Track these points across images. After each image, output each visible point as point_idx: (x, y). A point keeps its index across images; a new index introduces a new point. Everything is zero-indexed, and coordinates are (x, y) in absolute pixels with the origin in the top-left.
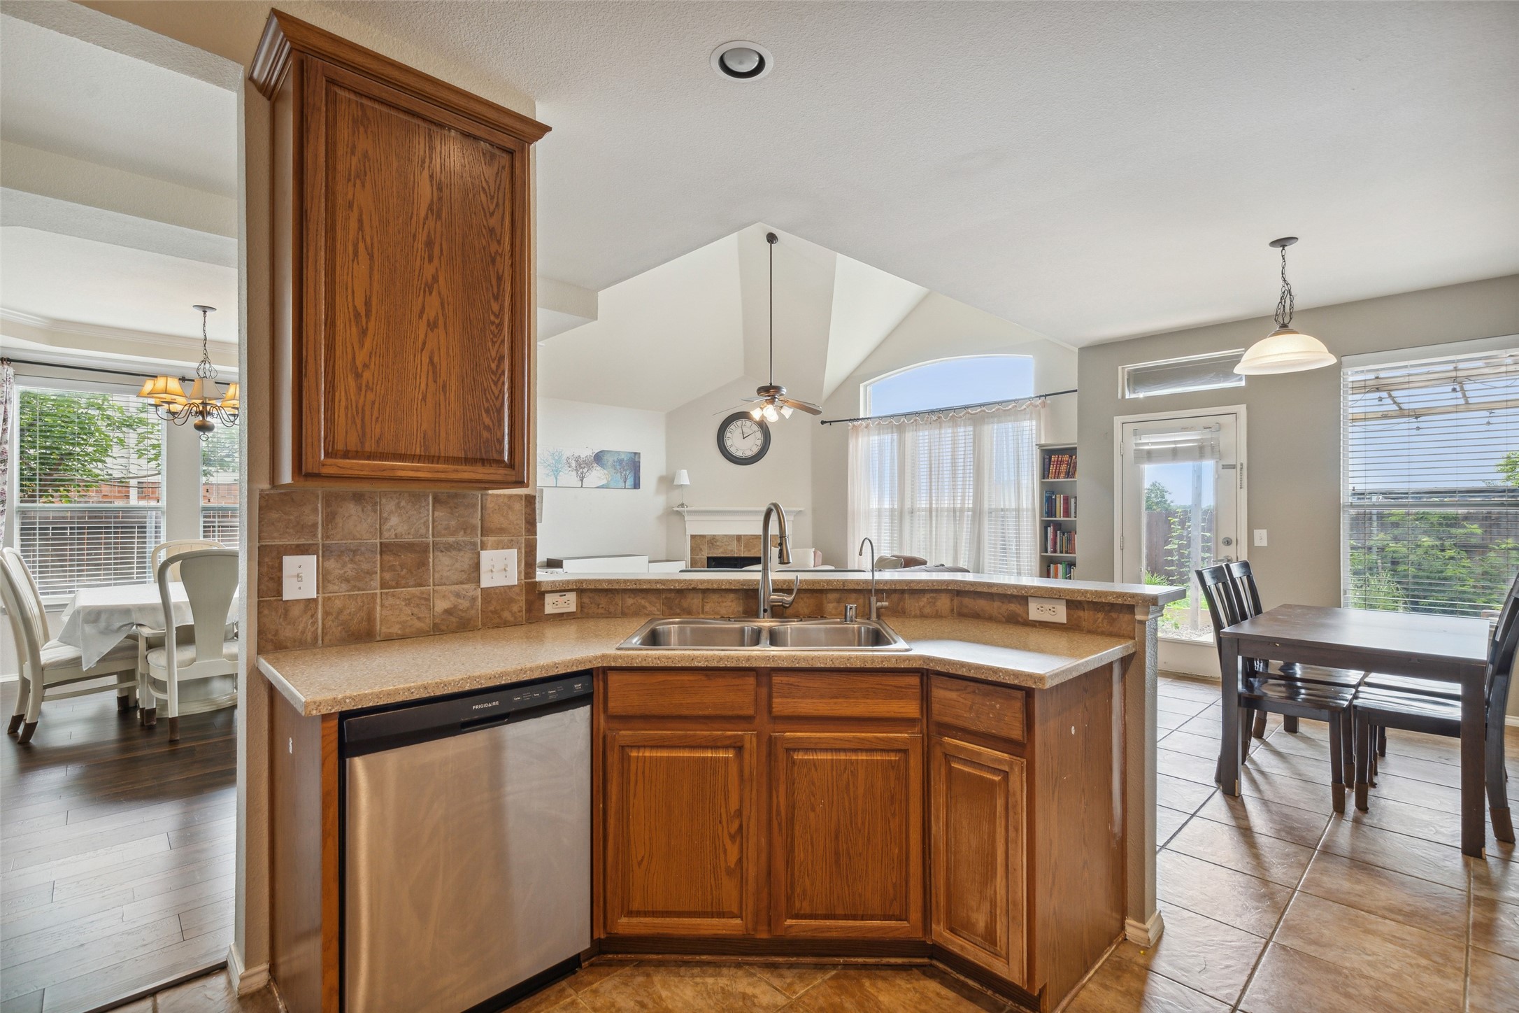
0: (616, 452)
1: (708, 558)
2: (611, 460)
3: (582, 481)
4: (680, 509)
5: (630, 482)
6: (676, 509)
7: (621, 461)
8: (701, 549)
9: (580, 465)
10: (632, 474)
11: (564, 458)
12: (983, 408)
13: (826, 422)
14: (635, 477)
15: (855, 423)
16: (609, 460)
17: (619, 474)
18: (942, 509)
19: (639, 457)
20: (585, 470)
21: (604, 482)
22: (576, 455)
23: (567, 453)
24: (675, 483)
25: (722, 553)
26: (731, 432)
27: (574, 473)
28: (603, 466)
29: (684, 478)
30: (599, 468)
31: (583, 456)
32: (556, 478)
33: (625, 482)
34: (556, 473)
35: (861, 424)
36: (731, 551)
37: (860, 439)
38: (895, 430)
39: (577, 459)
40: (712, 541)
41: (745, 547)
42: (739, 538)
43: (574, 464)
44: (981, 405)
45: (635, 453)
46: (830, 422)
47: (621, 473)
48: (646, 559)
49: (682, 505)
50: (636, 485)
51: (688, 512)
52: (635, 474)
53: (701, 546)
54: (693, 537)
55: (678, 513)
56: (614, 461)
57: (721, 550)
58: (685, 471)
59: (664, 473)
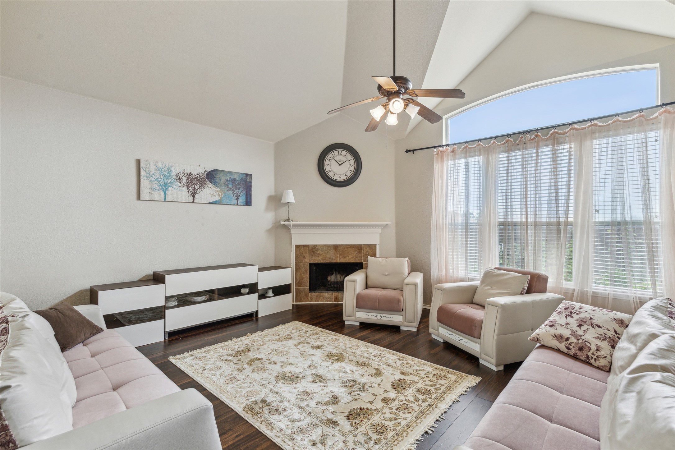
0: (229, 172)
1: (311, 264)
2: (224, 179)
3: (194, 196)
4: (287, 223)
5: (242, 199)
6: (283, 223)
7: (233, 181)
8: (304, 257)
9: (191, 182)
10: (245, 192)
11: (174, 174)
12: (595, 122)
13: (410, 151)
14: (247, 195)
15: (441, 149)
16: (223, 178)
17: (231, 192)
18: (541, 224)
19: (251, 178)
20: (197, 187)
21: (217, 198)
22: (188, 171)
23: (177, 169)
24: (282, 201)
25: (322, 259)
26: (329, 160)
27: (185, 189)
28: (215, 184)
29: (290, 197)
30: (211, 186)
31: (195, 173)
32: (165, 194)
33: (237, 199)
34: (165, 188)
35: (447, 150)
36: (330, 258)
37: (445, 163)
38: (482, 152)
39: (189, 176)
40: (314, 249)
41: (341, 255)
42: (336, 247)
43: (184, 180)
44: (591, 120)
45: (247, 175)
46: (413, 151)
47: (233, 191)
48: (256, 268)
49: (289, 220)
50: (248, 203)
51: (294, 226)
52: (247, 192)
53: (304, 254)
54: (297, 246)
55: (285, 227)
56: (226, 180)
57: (321, 257)
58: (291, 191)
59: (273, 193)
